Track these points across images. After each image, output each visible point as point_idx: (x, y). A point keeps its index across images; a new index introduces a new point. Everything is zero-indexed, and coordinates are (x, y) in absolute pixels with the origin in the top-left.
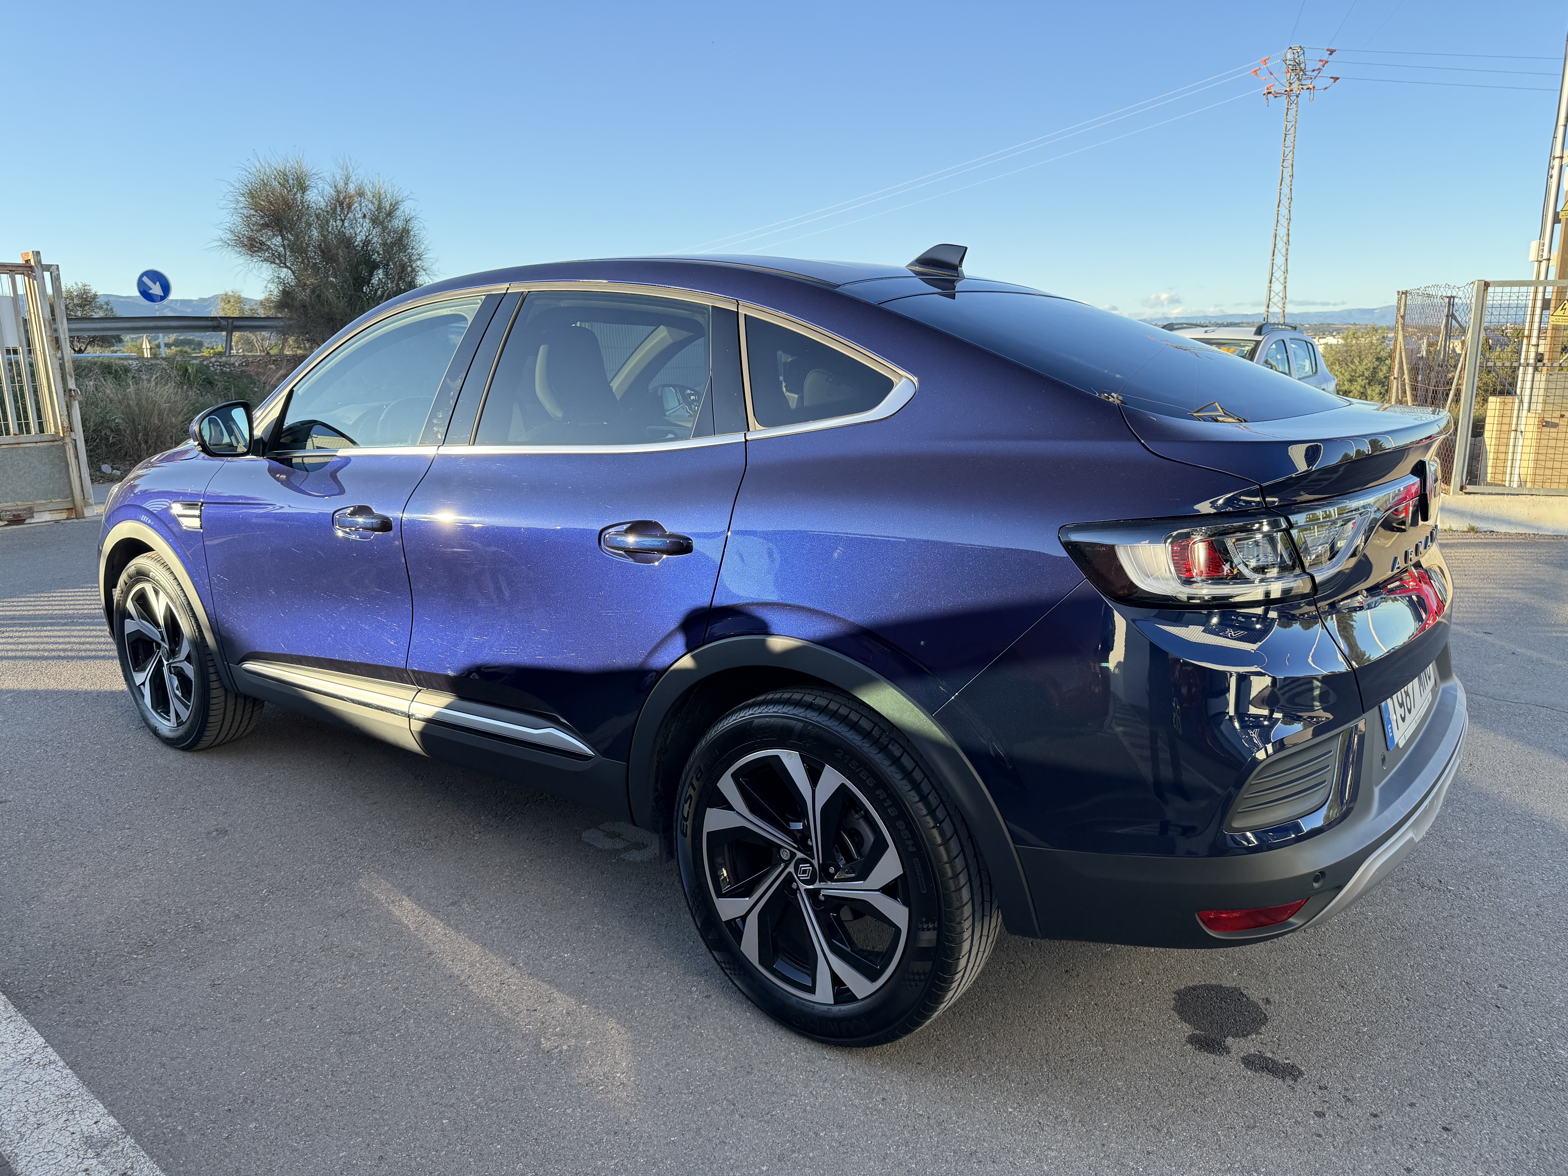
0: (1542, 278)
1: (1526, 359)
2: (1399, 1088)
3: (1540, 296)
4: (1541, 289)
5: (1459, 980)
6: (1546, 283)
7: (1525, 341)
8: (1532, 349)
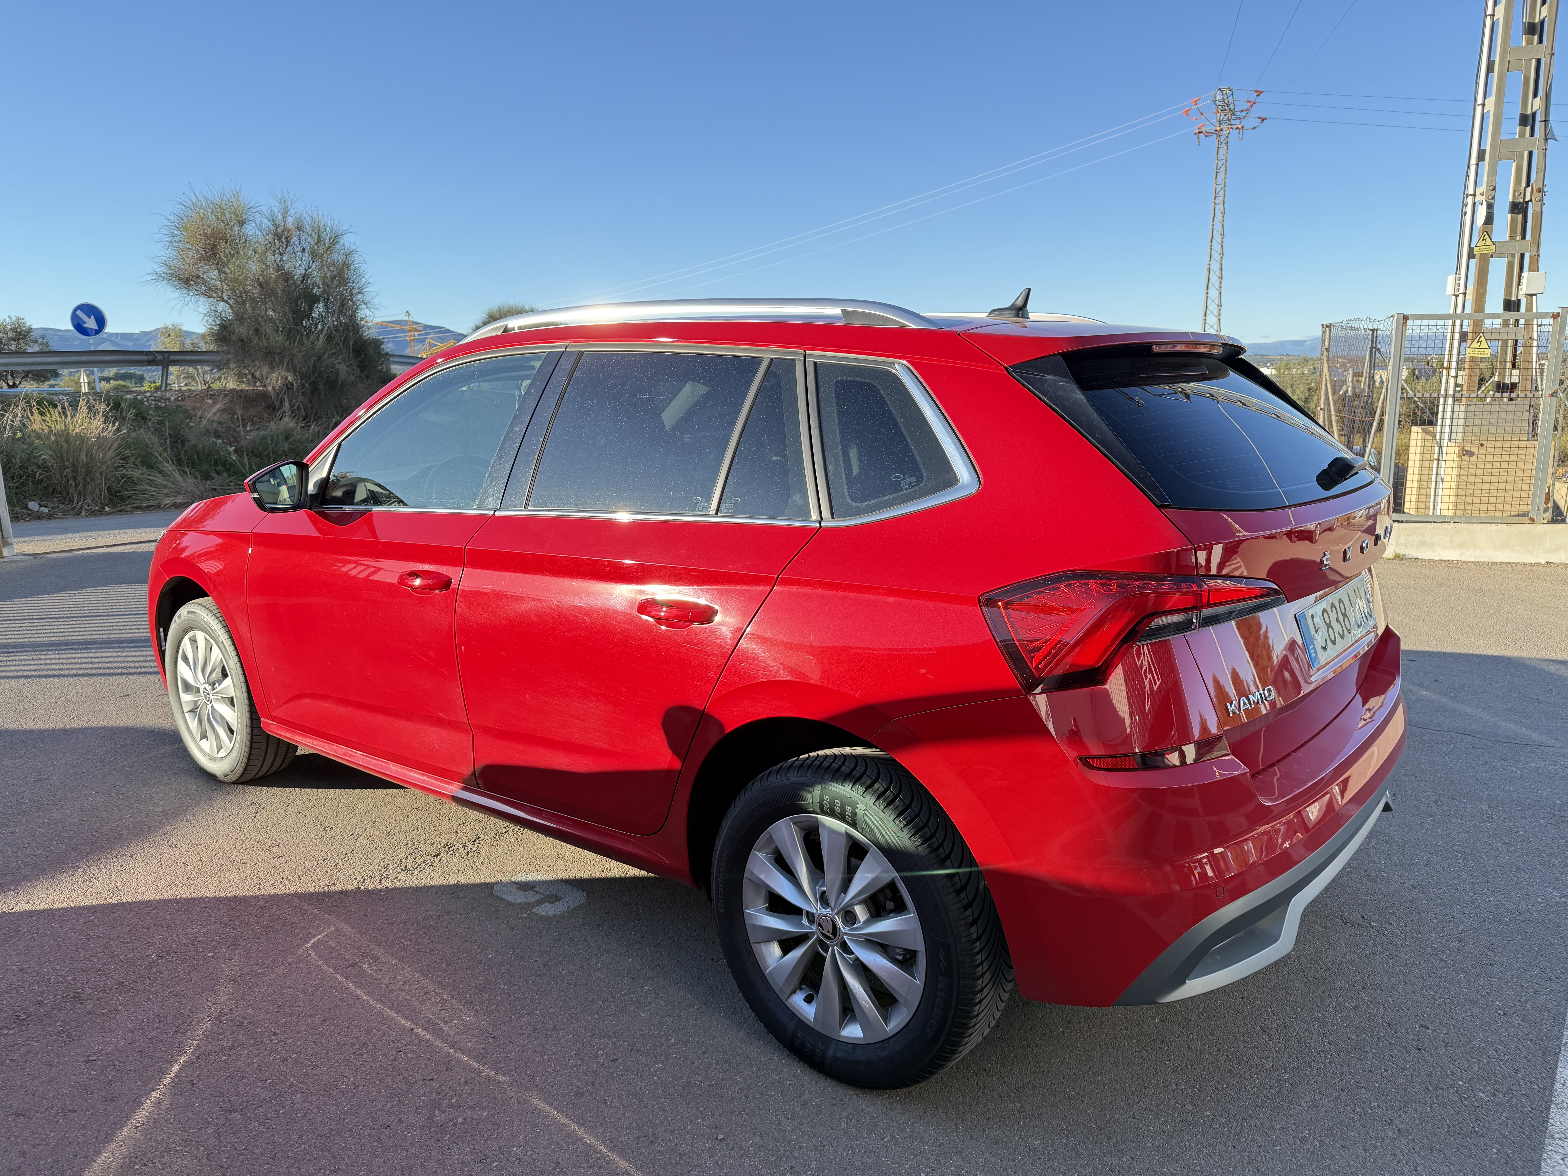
0: (1459, 311)
1: (1446, 390)
2: (1319, 1138)
3: (1457, 329)
4: (1458, 322)
5: (1381, 1022)
6: (1463, 317)
7: (1445, 372)
8: (1452, 380)
